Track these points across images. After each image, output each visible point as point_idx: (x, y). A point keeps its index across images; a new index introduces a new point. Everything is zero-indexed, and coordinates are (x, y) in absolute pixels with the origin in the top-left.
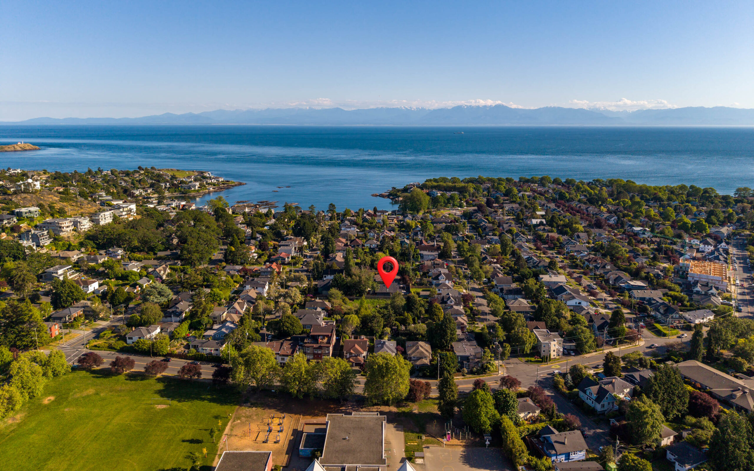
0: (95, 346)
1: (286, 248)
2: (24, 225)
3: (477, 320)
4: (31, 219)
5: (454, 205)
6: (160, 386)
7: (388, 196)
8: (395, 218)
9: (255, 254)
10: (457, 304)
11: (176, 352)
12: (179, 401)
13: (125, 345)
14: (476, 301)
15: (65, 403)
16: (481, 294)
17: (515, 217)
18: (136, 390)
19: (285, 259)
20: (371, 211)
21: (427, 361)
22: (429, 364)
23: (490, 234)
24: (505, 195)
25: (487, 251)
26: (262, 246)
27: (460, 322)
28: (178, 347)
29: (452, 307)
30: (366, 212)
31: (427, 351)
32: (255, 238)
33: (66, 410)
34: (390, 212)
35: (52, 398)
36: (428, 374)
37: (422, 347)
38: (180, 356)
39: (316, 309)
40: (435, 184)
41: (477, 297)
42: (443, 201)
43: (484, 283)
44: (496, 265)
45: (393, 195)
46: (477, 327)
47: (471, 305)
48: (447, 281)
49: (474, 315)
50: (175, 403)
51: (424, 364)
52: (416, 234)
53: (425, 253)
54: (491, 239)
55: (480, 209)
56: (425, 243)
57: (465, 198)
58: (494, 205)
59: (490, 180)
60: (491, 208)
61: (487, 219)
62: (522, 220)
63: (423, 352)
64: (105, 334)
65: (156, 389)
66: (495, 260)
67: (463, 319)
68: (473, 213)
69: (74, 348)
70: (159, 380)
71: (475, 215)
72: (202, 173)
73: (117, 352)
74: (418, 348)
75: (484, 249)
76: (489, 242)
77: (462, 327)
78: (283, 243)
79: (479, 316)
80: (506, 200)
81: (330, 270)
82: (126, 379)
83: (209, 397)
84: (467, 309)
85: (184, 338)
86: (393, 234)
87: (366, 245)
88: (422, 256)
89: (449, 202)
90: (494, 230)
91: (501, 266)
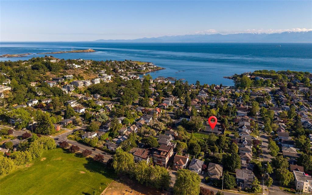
0: (70, 138)
1: (167, 101)
2: (66, 82)
3: (260, 156)
4: (69, 80)
5: (267, 86)
6: (86, 162)
7: (232, 78)
8: (230, 90)
9: (152, 103)
10: (249, 145)
11: (99, 146)
12: (91, 171)
13: (81, 139)
14: (263, 144)
15: (48, 162)
16: (267, 140)
17: (304, 95)
18: (77, 162)
19: (165, 107)
20: (218, 86)
21: (218, 177)
22: (219, 179)
23: (284, 104)
24: (301, 82)
25: (279, 115)
26: (157, 99)
27: (246, 156)
28: (101, 144)
29: (244, 146)
30: (215, 86)
31: (219, 171)
32: (155, 95)
33: (48, 165)
34: (229, 87)
35: (45, 159)
36: (216, 185)
37: (217, 168)
38: (100, 149)
39: (168, 135)
40: (259, 73)
41: (264, 141)
42: (261, 83)
43: (271, 134)
44: (282, 124)
45: (234, 78)
46: (258, 161)
47: (258, 146)
48: (247, 130)
49: (258, 153)
50: (88, 171)
51: (216, 178)
52: (239, 101)
53: (239, 112)
54: (284, 107)
55: (282, 89)
56: (242, 106)
57: (276, 82)
58: (292, 87)
59: (294, 73)
60: (290, 89)
61: (285, 96)
62: (309, 97)
63: (216, 171)
64: (76, 133)
65: (84, 163)
66: (282, 121)
67: (249, 155)
68: (277, 91)
69: (63, 137)
70: (87, 159)
71: (278, 92)
72: (149, 63)
73: (77, 142)
74: (214, 168)
75: (278, 113)
76: (283, 109)
77: (247, 159)
78: (167, 98)
79: (262, 154)
80: (301, 85)
81: (184, 115)
82: (75, 156)
83: (103, 172)
84: (255, 149)
85: (105, 141)
86: (226, 99)
87: (209, 104)
88: (237, 113)
89: (265, 84)
90: (287, 102)
91: (285, 125)
